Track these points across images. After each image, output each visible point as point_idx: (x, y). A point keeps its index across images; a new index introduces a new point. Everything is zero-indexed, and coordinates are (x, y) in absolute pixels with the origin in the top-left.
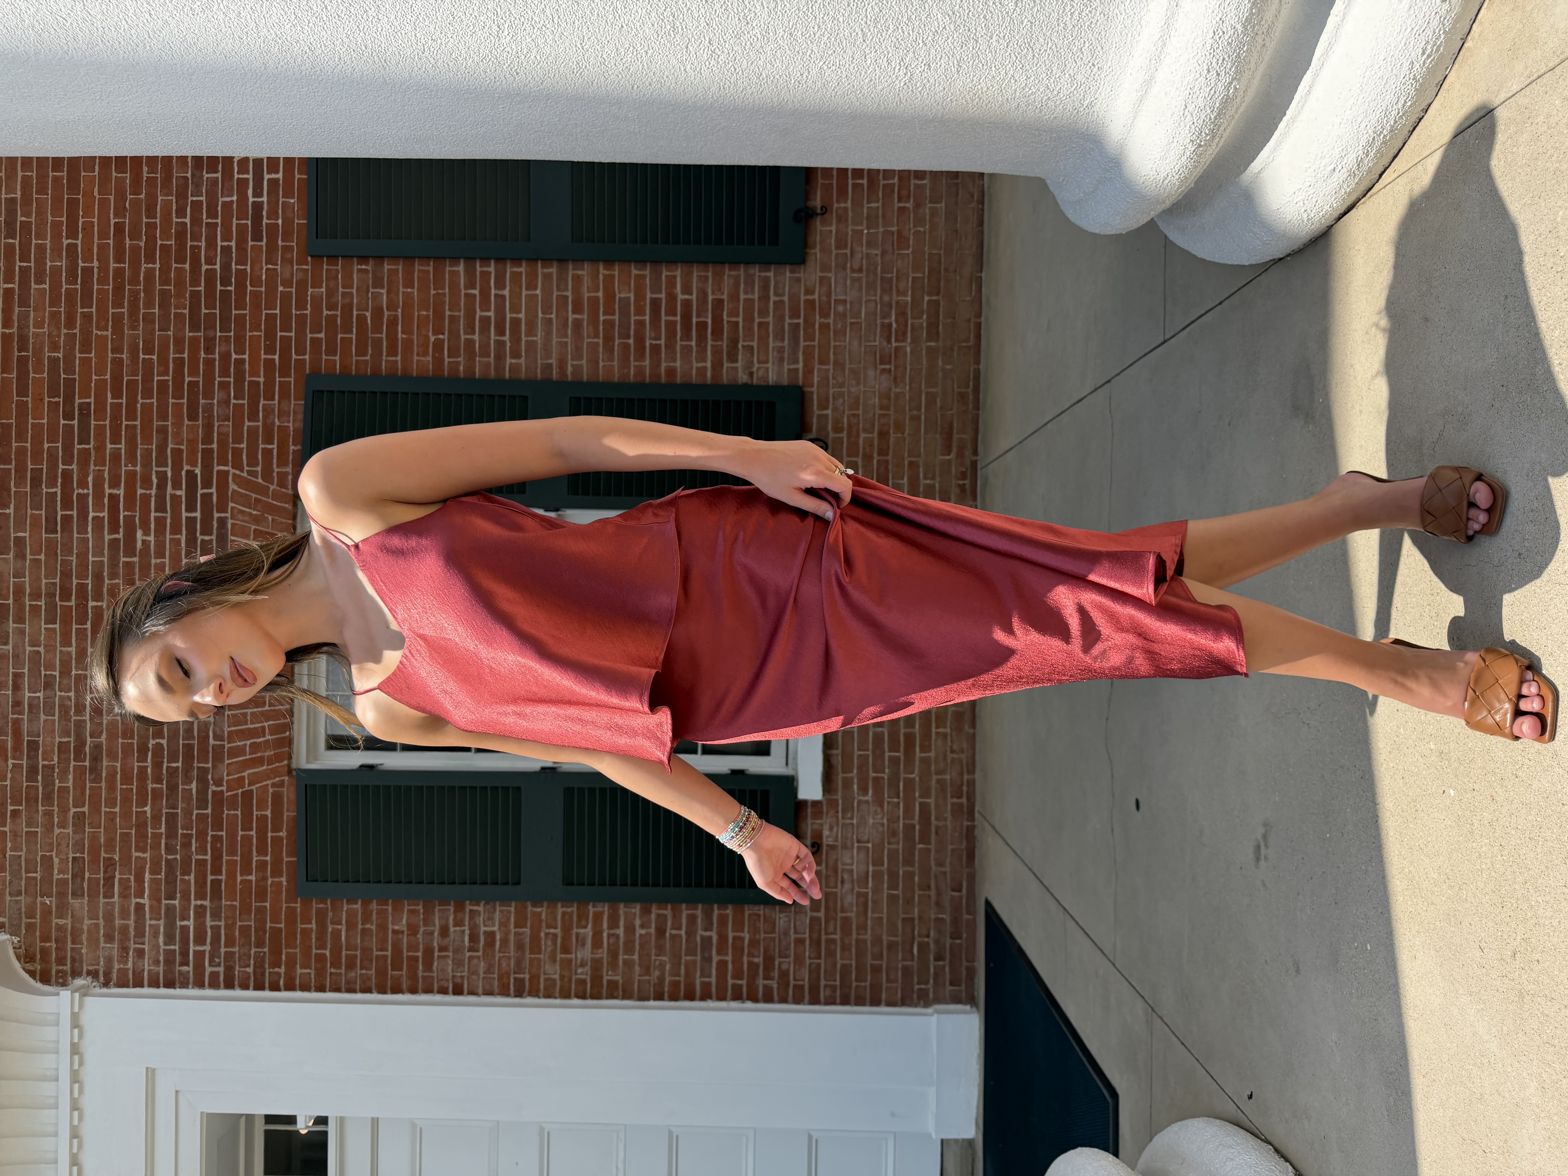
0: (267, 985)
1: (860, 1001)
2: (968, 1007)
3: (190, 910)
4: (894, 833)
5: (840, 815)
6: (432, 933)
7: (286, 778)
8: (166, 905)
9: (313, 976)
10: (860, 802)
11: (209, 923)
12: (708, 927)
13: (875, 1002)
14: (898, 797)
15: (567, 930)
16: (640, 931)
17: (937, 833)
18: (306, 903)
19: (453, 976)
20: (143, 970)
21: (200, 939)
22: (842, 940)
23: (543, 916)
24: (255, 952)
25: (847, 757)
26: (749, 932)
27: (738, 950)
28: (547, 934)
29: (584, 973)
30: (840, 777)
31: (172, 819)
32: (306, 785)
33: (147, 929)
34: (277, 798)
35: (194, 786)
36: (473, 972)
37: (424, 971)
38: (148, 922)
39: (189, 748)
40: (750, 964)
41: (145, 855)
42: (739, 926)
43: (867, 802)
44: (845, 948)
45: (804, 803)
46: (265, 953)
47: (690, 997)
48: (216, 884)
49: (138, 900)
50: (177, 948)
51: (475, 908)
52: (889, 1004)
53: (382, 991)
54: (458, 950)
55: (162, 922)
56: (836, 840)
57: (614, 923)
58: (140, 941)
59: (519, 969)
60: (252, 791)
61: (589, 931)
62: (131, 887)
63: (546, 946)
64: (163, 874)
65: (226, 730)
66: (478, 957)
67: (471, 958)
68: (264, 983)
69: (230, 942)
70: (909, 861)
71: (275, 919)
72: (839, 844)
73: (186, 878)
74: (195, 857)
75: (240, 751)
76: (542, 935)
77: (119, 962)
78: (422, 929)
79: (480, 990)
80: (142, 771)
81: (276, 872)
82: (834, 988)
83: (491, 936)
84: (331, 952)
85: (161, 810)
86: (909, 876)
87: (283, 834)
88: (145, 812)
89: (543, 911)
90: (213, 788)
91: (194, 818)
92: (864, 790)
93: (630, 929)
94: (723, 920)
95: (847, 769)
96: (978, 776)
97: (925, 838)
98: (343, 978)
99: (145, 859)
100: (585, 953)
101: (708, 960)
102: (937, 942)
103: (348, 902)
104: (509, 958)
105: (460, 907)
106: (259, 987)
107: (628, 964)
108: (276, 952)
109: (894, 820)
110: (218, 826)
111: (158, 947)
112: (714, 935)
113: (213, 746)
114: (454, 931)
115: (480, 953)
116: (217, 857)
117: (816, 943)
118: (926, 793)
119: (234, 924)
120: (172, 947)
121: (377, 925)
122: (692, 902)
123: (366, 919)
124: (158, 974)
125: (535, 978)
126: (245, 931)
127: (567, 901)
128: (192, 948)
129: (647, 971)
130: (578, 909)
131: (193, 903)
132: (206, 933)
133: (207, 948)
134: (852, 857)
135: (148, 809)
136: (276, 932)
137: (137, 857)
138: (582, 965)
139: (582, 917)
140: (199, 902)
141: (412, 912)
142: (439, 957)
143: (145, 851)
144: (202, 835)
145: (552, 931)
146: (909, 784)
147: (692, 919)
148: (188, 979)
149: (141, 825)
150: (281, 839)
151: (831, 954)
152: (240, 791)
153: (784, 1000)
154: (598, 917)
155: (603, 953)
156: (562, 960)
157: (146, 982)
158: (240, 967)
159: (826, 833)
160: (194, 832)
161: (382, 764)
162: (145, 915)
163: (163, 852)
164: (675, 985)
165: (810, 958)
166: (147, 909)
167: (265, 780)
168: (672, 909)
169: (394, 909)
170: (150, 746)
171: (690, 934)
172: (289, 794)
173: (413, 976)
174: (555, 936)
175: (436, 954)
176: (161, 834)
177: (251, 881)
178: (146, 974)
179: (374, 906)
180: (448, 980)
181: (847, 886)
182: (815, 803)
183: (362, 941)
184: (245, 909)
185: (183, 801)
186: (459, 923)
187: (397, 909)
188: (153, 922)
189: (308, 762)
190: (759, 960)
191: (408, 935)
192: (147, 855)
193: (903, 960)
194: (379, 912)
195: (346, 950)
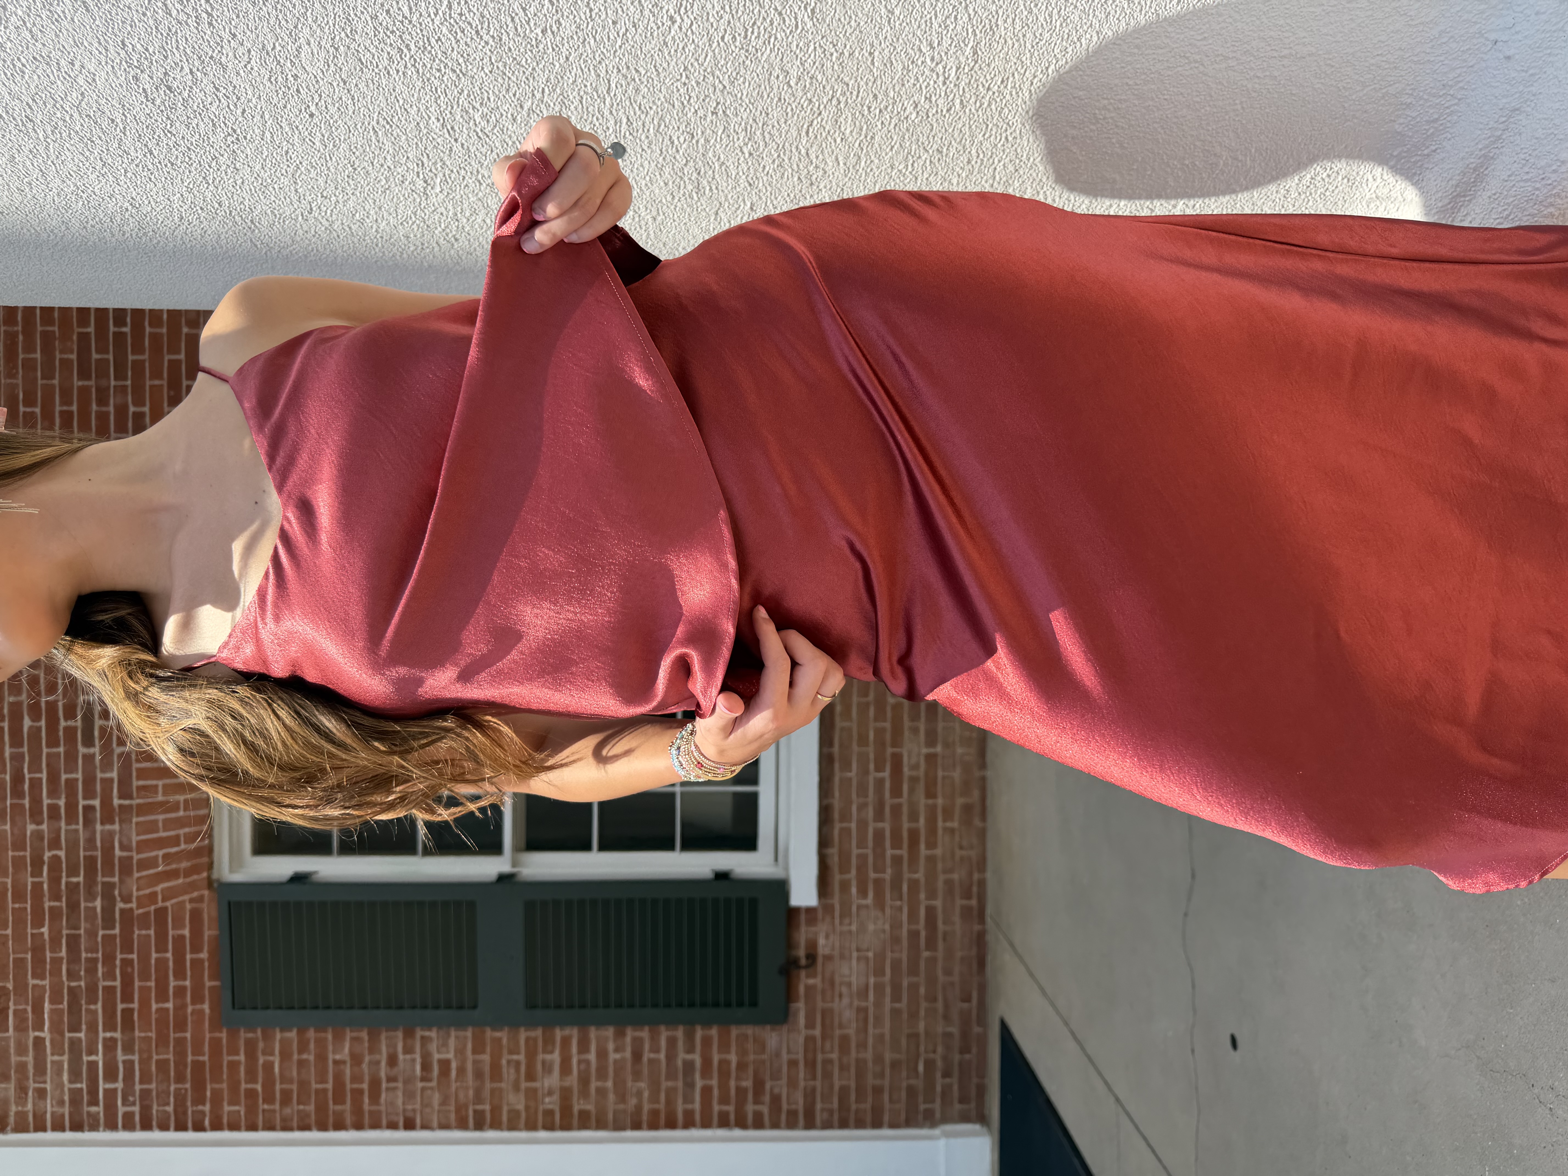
0: (190, 1125)
1: (860, 1124)
2: (977, 1127)
3: (97, 1043)
4: (896, 940)
5: (837, 921)
6: (378, 1063)
7: (206, 893)
8: (70, 1039)
9: (242, 1113)
10: (859, 907)
11: (121, 1057)
12: (690, 1050)
13: (877, 1124)
14: (901, 899)
15: (531, 1056)
16: (613, 1056)
17: (944, 939)
18: (233, 1035)
19: (404, 1110)
20: (46, 1112)
21: (111, 1075)
22: (840, 1060)
23: (505, 1041)
24: (176, 1089)
25: (845, 857)
26: (737, 1054)
27: (724, 1074)
28: (509, 1062)
29: (551, 1103)
30: (837, 878)
31: (73, 943)
32: (229, 903)
33: (49, 1066)
34: (196, 916)
35: (98, 903)
36: (425, 1105)
37: (370, 1104)
38: (49, 1058)
39: (91, 862)
40: (738, 1089)
41: (43, 983)
42: (724, 1047)
43: (867, 907)
44: (843, 1068)
45: (797, 910)
46: (186, 1090)
47: (671, 1125)
48: (128, 1014)
49: (37, 1034)
50: (84, 1086)
51: (427, 1034)
52: (893, 1126)
53: (323, 1127)
54: (408, 1081)
55: (66, 1058)
56: (833, 949)
57: (584, 1047)
58: (41, 1079)
59: (478, 1099)
60: (166, 908)
61: (556, 1057)
62: (27, 1019)
63: (509, 1074)
64: (65, 1003)
65: (135, 839)
66: (432, 1088)
67: (423, 1089)
68: (186, 1122)
69: (145, 1078)
70: (913, 970)
71: (198, 1051)
72: (836, 953)
73: (92, 1007)
74: (102, 984)
75: (150, 863)
76: (504, 1062)
77: (17, 1104)
78: (367, 1059)
79: (435, 1124)
80: (37, 886)
81: (197, 998)
82: (831, 1112)
83: (445, 1065)
84: (263, 1086)
85: (60, 932)
86: (913, 987)
87: (204, 955)
88: (42, 934)
89: (503, 1035)
90: (120, 905)
91: (99, 939)
92: (863, 893)
93: (602, 1054)
94: (707, 1042)
95: (844, 868)
96: (989, 875)
97: (931, 944)
98: (278, 1116)
99: (44, 987)
100: (553, 1080)
101: (690, 1085)
102: (945, 1058)
103: (282, 1031)
104: (467, 1088)
105: (409, 1034)
106: (181, 1127)
107: (602, 1092)
108: (199, 1086)
109: (896, 925)
110: (127, 947)
111: (63, 1085)
112: (697, 1058)
113: (120, 858)
114: (405, 1060)
115: (434, 1084)
116: (127, 983)
117: (811, 1064)
118: (932, 895)
119: (150, 1058)
120: (79, 1086)
121: (316, 1056)
122: (671, 1023)
123: (303, 1048)
124: (63, 1116)
125: (496, 1110)
126: (162, 1065)
127: (531, 1025)
128: (102, 1086)
129: (622, 1097)
130: (544, 1032)
131: (101, 1035)
132: (117, 1068)
133: (120, 1085)
134: (851, 969)
135: (45, 930)
136: (198, 1067)
137: (34, 986)
138: (550, 1093)
139: (548, 1043)
140: (108, 1035)
141: (354, 1040)
142: (387, 1089)
143: (43, 978)
144: (109, 959)
145: (515, 1057)
146: (914, 885)
147: (672, 1042)
148: (98, 1121)
149: (38, 950)
150: (201, 961)
151: (827, 1075)
152: (153, 908)
153: (775, 1126)
154: (566, 1042)
155: (573, 1080)
156: (528, 1090)
157: (49, 1124)
158: (158, 1105)
159: (821, 941)
160: (100, 955)
161: (315, 873)
162: (45, 1050)
163: (64, 978)
164: (655, 1113)
165: (805, 1080)
166: (48, 1043)
167: (182, 895)
168: (650, 1031)
169: (334, 1038)
170: (46, 858)
171: (671, 1057)
172: (209, 911)
173: (358, 1111)
174: (518, 1063)
175: (384, 1085)
176: (62, 959)
177: (167, 1010)
178: (49, 1116)
179: (311, 1034)
180: (397, 1114)
181: (846, 1001)
182: (809, 910)
183: (299, 1073)
184: (162, 1041)
185: (86, 920)
186: (408, 1050)
187: (339, 1038)
188: (56, 1058)
189: (231, 871)
190: (748, 1083)
191: (351, 1066)
192: (46, 982)
193: (908, 1078)
194: (317, 1041)
195: (281, 1083)
